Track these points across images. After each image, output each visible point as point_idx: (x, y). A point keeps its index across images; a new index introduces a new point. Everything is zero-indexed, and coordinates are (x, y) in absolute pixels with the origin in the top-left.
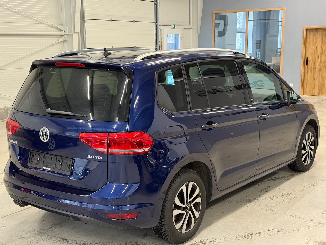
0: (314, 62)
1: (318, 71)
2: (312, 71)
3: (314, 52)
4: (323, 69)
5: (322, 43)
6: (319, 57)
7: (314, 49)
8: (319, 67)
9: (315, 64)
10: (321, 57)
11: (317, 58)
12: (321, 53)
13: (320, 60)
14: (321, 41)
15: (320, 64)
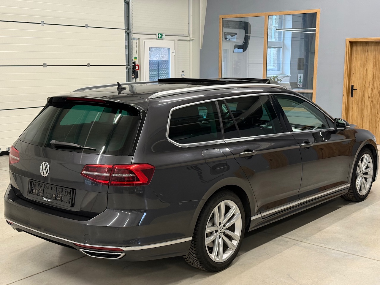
0: (362, 92)
1: (368, 106)
2: (360, 107)
3: (363, 77)
4: (375, 103)
5: (374, 63)
6: (369, 84)
7: (362, 73)
8: (370, 99)
9: (363, 95)
10: (373, 85)
11: (367, 86)
12: (373, 78)
13: (372, 89)
14: (374, 61)
15: (371, 94)
